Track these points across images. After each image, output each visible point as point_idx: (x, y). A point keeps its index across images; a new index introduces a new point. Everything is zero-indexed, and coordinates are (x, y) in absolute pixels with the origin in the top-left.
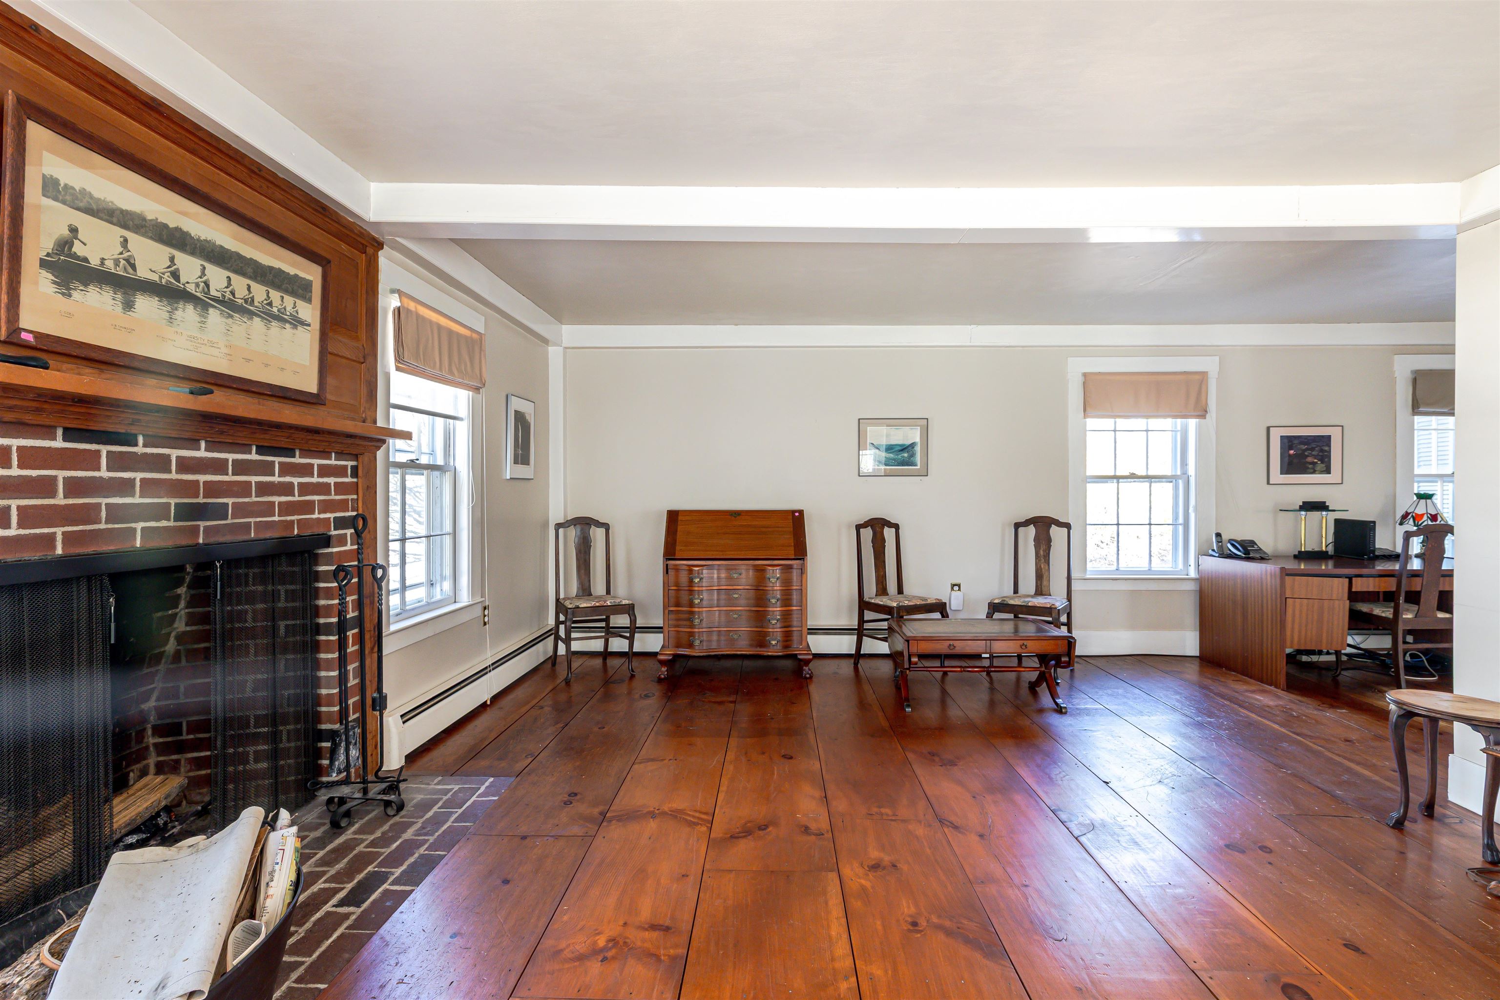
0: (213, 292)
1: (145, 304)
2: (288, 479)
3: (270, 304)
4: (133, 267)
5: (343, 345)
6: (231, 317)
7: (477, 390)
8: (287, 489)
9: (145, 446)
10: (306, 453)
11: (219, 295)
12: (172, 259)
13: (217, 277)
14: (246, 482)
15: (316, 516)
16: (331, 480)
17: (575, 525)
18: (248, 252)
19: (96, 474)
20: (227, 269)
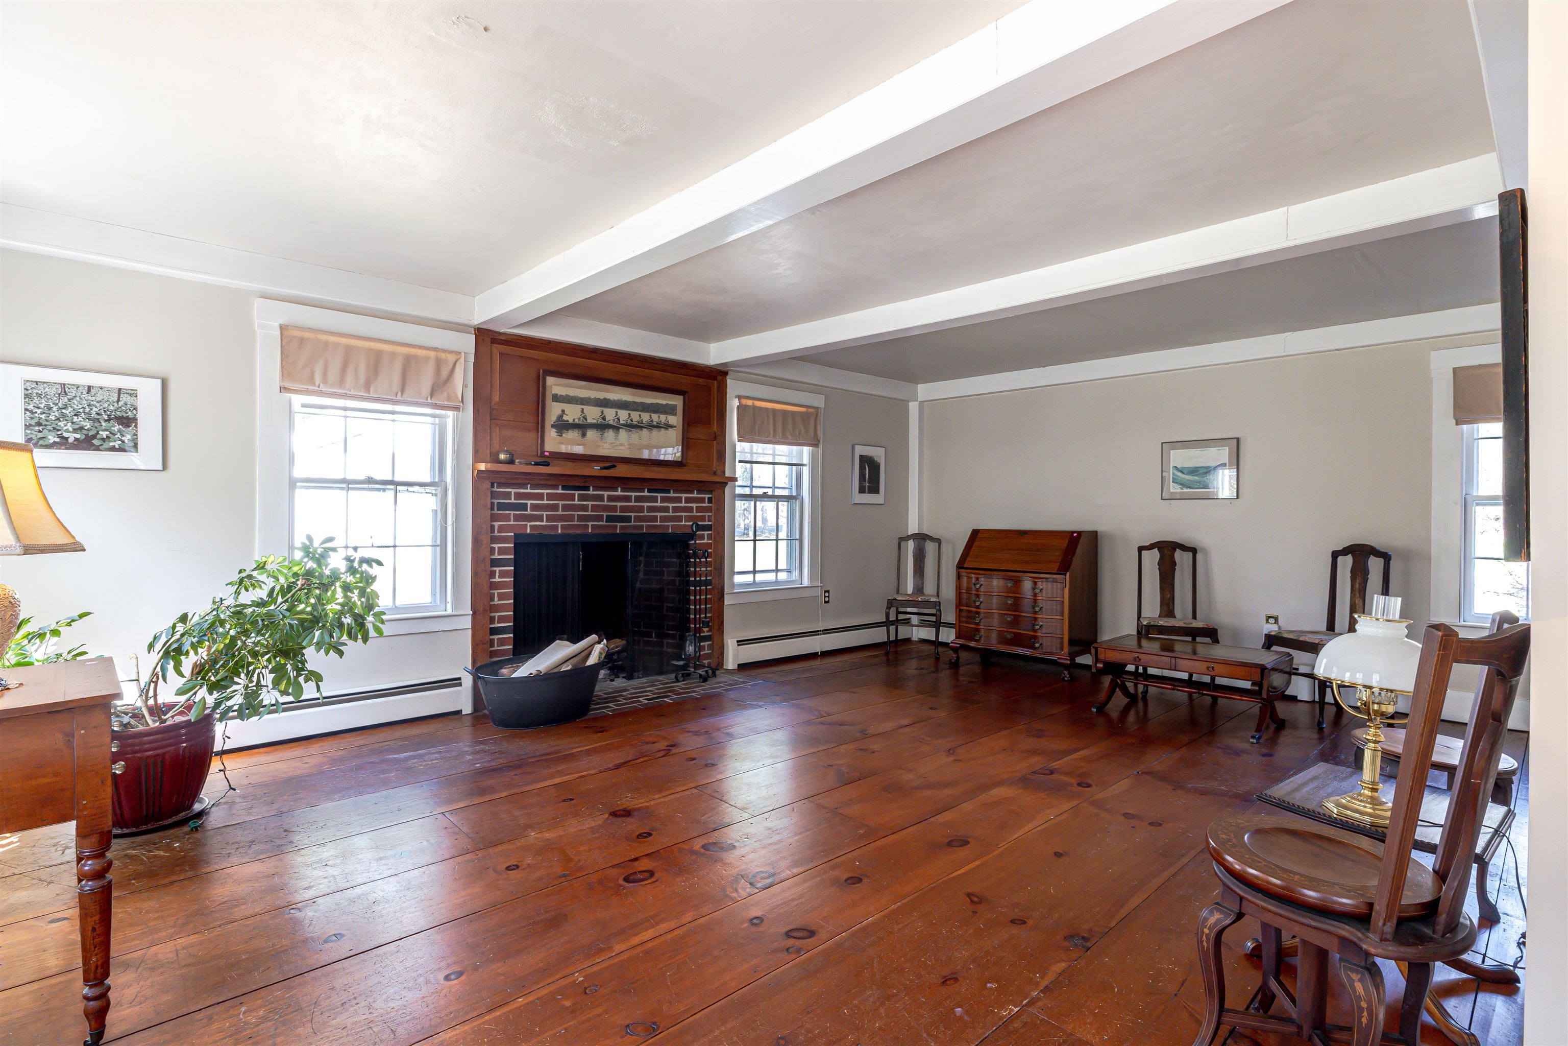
0: (622, 422)
1: (591, 434)
2: (665, 504)
3: (652, 421)
4: (586, 419)
5: (699, 433)
6: (631, 431)
7: (815, 445)
8: (666, 509)
9: (593, 491)
10: (676, 491)
11: (625, 422)
12: (602, 412)
13: (623, 415)
14: (641, 506)
15: (683, 523)
16: (694, 505)
17: (913, 539)
18: (638, 400)
19: (574, 503)
20: (629, 410)
